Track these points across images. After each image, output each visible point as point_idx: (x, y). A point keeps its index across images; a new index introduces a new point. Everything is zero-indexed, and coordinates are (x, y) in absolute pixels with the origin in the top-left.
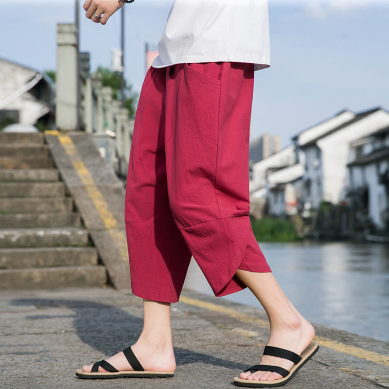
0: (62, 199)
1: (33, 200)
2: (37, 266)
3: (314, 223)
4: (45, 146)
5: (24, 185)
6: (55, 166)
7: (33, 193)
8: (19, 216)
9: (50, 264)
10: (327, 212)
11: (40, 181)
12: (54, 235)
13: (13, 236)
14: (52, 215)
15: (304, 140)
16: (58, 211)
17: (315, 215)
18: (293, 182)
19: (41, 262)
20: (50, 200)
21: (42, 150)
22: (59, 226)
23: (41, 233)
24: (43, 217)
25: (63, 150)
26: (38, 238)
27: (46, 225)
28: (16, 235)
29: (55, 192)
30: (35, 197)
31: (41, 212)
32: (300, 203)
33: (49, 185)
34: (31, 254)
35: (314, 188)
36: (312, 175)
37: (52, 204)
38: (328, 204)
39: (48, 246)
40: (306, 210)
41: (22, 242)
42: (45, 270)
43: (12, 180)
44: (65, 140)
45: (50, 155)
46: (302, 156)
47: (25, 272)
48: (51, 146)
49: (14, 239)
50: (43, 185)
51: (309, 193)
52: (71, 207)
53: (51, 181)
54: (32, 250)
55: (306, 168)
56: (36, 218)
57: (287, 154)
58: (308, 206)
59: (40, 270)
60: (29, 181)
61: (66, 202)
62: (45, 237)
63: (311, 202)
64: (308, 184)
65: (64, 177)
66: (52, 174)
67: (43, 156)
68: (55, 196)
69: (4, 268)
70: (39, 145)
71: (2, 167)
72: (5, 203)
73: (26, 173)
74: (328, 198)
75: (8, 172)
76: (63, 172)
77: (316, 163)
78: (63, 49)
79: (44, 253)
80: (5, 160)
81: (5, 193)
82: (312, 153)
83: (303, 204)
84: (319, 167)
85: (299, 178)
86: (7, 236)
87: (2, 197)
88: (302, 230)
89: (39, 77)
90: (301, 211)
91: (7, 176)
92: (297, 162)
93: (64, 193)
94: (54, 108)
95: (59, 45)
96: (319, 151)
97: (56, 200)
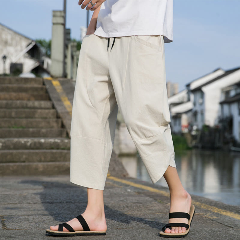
0: (55, 119)
1: (37, 120)
2: (40, 161)
3: (199, 137)
4: (44, 87)
5: (32, 110)
6: (49, 99)
7: (37, 116)
8: (31, 130)
9: (48, 160)
10: (207, 132)
11: (41, 108)
12: (51, 142)
13: (28, 142)
14: (49, 129)
15: (193, 86)
16: (52, 127)
17: (199, 133)
18: (186, 112)
19: (43, 159)
20: (47, 120)
21: (42, 89)
22: (52, 137)
23: (43, 140)
24: (44, 130)
25: (55, 89)
26: (41, 144)
27: (45, 136)
28: (29, 141)
29: (50, 115)
30: (38, 118)
31: (42, 128)
32: (190, 126)
33: (47, 111)
34: (37, 153)
35: (199, 116)
36: (198, 108)
37: (49, 123)
38: (206, 127)
39: (46, 149)
40: (194, 130)
41: (33, 146)
42: (46, 164)
43: (27, 107)
44: (55, 83)
45: (47, 92)
46: (192, 97)
47: (34, 164)
48: (47, 86)
49: (28, 144)
50: (43, 111)
51: (196, 120)
52: (60, 125)
53: (48, 109)
54: (37, 151)
55: (195, 104)
56: (40, 131)
57: (182, 95)
58: (195, 128)
59: (42, 163)
60: (35, 108)
61: (57, 122)
62: (45, 143)
63: (197, 126)
64: (195, 114)
65: (56, 106)
66: (48, 104)
67: (42, 93)
68: (50, 118)
69: (24, 162)
70: (40, 86)
71: (22, 99)
72: (24, 122)
73: (33, 103)
74: (207, 123)
75: (25, 102)
76: (55, 103)
77: (200, 101)
78: (56, 26)
79: (45, 153)
80: (23, 95)
81: (24, 116)
82: (198, 95)
83: (192, 126)
84: (202, 104)
85: (190, 110)
86: (25, 142)
87: (22, 118)
88: (191, 143)
89: (33, 44)
90: (190, 131)
91: (25, 105)
92: (189, 100)
93: (55, 116)
94: (43, 63)
95: (54, 24)
96: (202, 94)
97: (51, 120)
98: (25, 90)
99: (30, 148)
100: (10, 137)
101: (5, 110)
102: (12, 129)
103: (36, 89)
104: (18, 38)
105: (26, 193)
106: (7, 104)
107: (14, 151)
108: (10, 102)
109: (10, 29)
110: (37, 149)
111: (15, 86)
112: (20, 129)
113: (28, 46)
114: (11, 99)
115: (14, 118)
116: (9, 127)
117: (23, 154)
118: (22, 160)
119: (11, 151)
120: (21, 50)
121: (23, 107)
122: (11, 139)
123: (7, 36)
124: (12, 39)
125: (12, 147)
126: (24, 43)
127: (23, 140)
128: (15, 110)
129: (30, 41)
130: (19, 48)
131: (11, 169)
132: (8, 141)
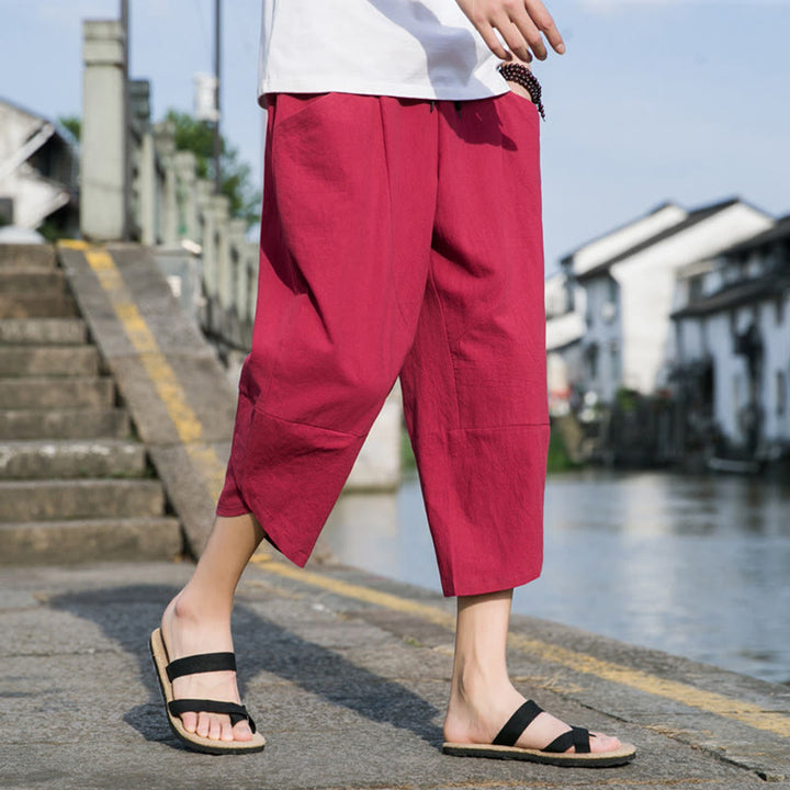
0: (92, 380)
1: (33, 382)
2: (42, 517)
3: (603, 432)
4: (59, 273)
5: (19, 350)
6: (78, 314)
7: (33, 368)
8: (11, 415)
9: (67, 513)
10: (630, 413)
11: (48, 344)
12: (76, 454)
13: (1, 456)
14: (71, 413)
15: (583, 264)
16: (84, 405)
17: (605, 417)
18: (561, 349)
19: (50, 510)
20: (68, 382)
21: (52, 279)
22: (85, 436)
23: (49, 450)
24: (54, 417)
25: (94, 280)
26: (43, 461)
27: (59, 434)
28: (6, 453)
29: (78, 366)
30: (38, 376)
31: (51, 408)
32: (576, 392)
33: (66, 352)
34: (30, 493)
35: (604, 360)
36: (600, 335)
37: (72, 390)
38: (632, 395)
39: (63, 477)
40: (589, 407)
41: (16, 469)
42: (58, 526)
44: (98, 260)
45: (68, 289)
46: (581, 296)
47: (20, 529)
48: (71, 271)
49: (3, 463)
50: (54, 352)
51: (594, 373)
52: (110, 397)
53: (71, 344)
54: (32, 485)
55: (589, 322)
56: (40, 419)
58: (591, 398)
59: (47, 525)
60: (26, 343)
61: (100, 388)
62: (57, 458)
63: (599, 391)
64: (592, 353)
65: (98, 335)
66: (72, 329)
67: (54, 293)
68: (78, 375)
70: (45, 270)
73: (22, 328)
74: (631, 383)
76: (95, 325)
77: (608, 310)
78: (94, 72)
79: (56, 490)
82: (601, 289)
83: (581, 394)
84: (614, 320)
85: (575, 343)
88: (580, 447)
90: (576, 408)
92: (570, 308)
93: (95, 367)
95: (88, 64)
96: (614, 286)
97: (79, 383)
99: (9, 475)
103: (33, 281)
110: (33, 477)
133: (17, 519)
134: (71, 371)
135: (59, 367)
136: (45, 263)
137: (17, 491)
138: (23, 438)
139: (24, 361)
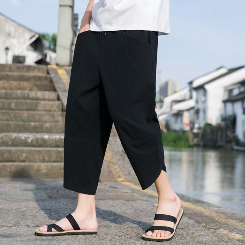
0: (60, 113)
1: (40, 112)
2: (44, 161)
3: (200, 136)
4: (48, 76)
5: (35, 101)
6: (55, 90)
7: (39, 108)
8: (33, 124)
9: (53, 160)
10: (209, 130)
11: (45, 100)
12: (56, 138)
13: (29, 138)
14: (53, 124)
15: (196, 84)
16: (57, 121)
17: (201, 131)
18: (188, 110)
19: (47, 158)
20: (52, 113)
21: (46, 78)
23: (46, 137)
24: (47, 125)
25: (60, 79)
26: (44, 140)
27: (49, 131)
28: (30, 137)
29: (55, 108)
30: (41, 110)
31: (45, 122)
32: (192, 123)
33: (51, 103)
34: (40, 152)
35: (201, 114)
36: (200, 106)
37: (53, 116)
38: (209, 125)
39: (51, 147)
40: (196, 128)
41: (34, 143)
42: (50, 164)
43: (29, 98)
44: (61, 72)
45: (51, 81)
46: (194, 94)
47: (36, 165)
48: (52, 76)
49: (29, 141)
50: (47, 102)
51: (198, 118)
53: (52, 100)
54: (40, 149)
55: (197, 102)
56: (43, 126)
57: (185, 92)
58: (197, 126)
59: (46, 164)
60: (37, 99)
61: (62, 116)
62: (49, 139)
63: (199, 123)
64: (197, 112)
65: (61, 97)
66: (53, 95)
67: (46, 83)
68: (55, 111)
69: (24, 161)
70: (44, 75)
71: (23, 89)
72: (25, 114)
73: (36, 94)
74: (209, 122)
75: (26, 92)
76: (61, 94)
77: (203, 99)
78: (62, 8)
79: (49, 151)
80: (25, 84)
81: (25, 107)
82: (201, 92)
83: (194, 124)
84: (204, 102)
85: (192, 108)
86: (26, 138)
87: (23, 110)
88: (193, 141)
89: (37, 36)
90: (192, 129)
91: (26, 95)
92: (191, 98)
93: (61, 108)
94: (46, 56)
95: (60, 6)
96: (205, 91)
97: (56, 113)
98: (28, 79)
99: (31, 145)
100: (9, 131)
101: (4, 100)
102: (11, 123)
103: (39, 78)
104: (21, 30)
105: (25, 206)
106: (6, 94)
107: (13, 149)
108: (9, 91)
109: (13, 21)
110: (40, 146)
111: (16, 74)
112: (21, 123)
113: (31, 38)
114: (11, 89)
115: (14, 110)
116: (8, 120)
117: (23, 152)
118: (21, 159)
119: (9, 148)
120: (24, 43)
121: (24, 98)
122: (10, 134)
123: (10, 27)
124: (15, 31)
125: (10, 143)
126: (28, 35)
127: (23, 136)
128: (15, 101)
129: (33, 34)
130: (22, 40)
131: (8, 169)
132: (6, 136)
133: (34, 161)
134: (52, 109)
135: (48, 108)
136: (43, 73)
137: (35, 151)
138: (37, 132)
139: (36, 105)
